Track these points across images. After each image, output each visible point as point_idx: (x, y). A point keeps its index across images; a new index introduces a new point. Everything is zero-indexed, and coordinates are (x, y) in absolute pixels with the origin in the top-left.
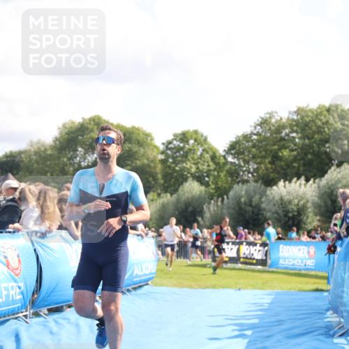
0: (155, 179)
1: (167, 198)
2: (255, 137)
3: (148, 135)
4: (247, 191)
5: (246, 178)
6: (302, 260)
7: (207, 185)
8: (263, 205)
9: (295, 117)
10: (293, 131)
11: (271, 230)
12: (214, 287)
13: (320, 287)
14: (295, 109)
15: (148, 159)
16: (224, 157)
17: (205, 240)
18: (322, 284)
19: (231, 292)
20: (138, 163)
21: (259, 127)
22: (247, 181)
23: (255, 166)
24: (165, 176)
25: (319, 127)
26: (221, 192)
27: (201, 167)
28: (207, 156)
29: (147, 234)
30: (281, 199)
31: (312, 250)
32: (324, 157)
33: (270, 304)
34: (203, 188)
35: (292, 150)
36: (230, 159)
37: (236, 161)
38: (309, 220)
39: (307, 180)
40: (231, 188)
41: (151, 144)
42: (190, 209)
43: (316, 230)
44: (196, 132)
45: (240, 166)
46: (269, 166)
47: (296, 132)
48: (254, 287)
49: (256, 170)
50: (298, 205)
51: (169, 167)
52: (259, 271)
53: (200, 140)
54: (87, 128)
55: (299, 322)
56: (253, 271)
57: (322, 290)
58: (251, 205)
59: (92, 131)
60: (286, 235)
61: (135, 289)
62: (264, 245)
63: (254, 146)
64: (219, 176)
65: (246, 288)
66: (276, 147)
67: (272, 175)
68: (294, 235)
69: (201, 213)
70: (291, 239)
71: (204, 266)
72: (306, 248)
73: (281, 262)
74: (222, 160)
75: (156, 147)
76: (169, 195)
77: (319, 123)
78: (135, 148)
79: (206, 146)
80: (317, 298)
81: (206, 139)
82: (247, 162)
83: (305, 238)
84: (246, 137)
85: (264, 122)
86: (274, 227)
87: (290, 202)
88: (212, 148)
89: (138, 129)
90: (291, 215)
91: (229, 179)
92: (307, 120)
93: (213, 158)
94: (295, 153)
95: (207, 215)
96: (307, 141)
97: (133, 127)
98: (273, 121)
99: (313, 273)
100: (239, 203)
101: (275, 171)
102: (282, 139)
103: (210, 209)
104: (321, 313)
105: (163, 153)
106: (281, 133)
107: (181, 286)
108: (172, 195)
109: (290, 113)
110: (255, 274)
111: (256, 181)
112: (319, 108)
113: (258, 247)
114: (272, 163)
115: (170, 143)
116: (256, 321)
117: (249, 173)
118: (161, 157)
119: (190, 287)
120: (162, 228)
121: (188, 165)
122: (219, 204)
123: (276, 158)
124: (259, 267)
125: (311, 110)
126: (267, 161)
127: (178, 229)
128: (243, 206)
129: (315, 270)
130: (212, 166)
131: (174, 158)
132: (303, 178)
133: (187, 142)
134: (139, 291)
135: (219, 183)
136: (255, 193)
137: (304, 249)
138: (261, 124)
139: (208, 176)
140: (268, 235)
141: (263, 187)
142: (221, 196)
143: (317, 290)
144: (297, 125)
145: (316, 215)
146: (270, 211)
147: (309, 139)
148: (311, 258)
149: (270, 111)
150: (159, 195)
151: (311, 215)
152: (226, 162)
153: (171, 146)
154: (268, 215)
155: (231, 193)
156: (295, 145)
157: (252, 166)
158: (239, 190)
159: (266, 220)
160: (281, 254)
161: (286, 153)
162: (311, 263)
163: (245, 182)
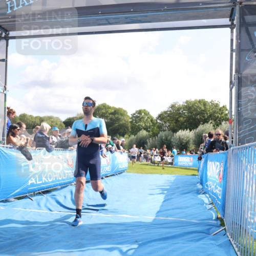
0: (128, 129)
1: (133, 137)
2: (168, 112)
3: (125, 111)
4: (165, 135)
5: (165, 129)
6: (187, 162)
7: (149, 132)
8: (172, 140)
9: (186, 105)
10: (184, 110)
11: (175, 150)
12: (151, 173)
13: (195, 174)
14: (185, 101)
15: (125, 121)
16: (156, 120)
17: (148, 154)
18: (196, 173)
19: (158, 175)
20: (121, 123)
21: (170, 109)
22: (165, 130)
23: (169, 124)
24: (132, 128)
25: (195, 109)
26: (155, 135)
27: (147, 124)
28: (149, 120)
29: (124, 152)
30: (180, 138)
31: (192, 159)
32: (197, 120)
33: (174, 180)
34: (147, 133)
35: (184, 118)
36: (159, 121)
37: (161, 122)
38: (191, 146)
39: (191, 130)
40: (159, 133)
41: (126, 115)
42: (142, 141)
43: (193, 150)
44: (145, 110)
45: (162, 124)
46: (174, 124)
47: (186, 110)
48: (168, 174)
49: (169, 126)
50: (186, 140)
51: (134, 124)
52: (170, 167)
53: (147, 113)
54: (101, 108)
55: (186, 188)
56: (168, 167)
57: (195, 175)
58: (166, 140)
59: (103, 109)
60: (181, 152)
61: (119, 174)
62: (172, 156)
63: (168, 116)
64: (154, 128)
65: (164, 174)
66: (177, 117)
67: (176, 128)
68: (184, 152)
69: (146, 143)
70: (183, 154)
71: (147, 165)
72: (189, 158)
73: (179, 163)
74: (155, 122)
75: (128, 116)
76: (133, 136)
77: (195, 107)
78: (120, 117)
79: (149, 116)
80: (193, 178)
81: (149, 113)
82: (165, 122)
83: (189, 154)
84: (165, 112)
85: (173, 106)
86: (176, 149)
87: (183, 139)
88: (151, 117)
89: (121, 109)
90: (183, 144)
91: (158, 130)
92: (190, 105)
93: (152, 121)
94: (185, 119)
95: (149, 144)
96: (190, 114)
97: (119, 108)
98: (176, 106)
99: (192, 168)
100: (162, 139)
101: (177, 126)
102: (180, 113)
103: (150, 142)
104: (195, 184)
105: (131, 118)
106: (179, 111)
107: (138, 173)
108: (135, 135)
109: (183, 103)
110: (168, 168)
111: (169, 130)
112: (195, 100)
113: (169, 157)
114: (176, 123)
115: (134, 114)
116: (168, 187)
117: (166, 127)
118: (130, 120)
119: (142, 173)
120: (130, 149)
121: (141, 123)
122: (154, 139)
123: (177, 121)
124: (170, 165)
125: (191, 102)
126: (173, 122)
127: (137, 149)
128: (164, 141)
129: (193, 167)
130: (151, 124)
131: (136, 120)
132: (188, 129)
133: (141, 114)
134: (121, 175)
135: (154, 131)
136: (169, 135)
137: (188, 158)
138: (171, 107)
139: (149, 128)
140: (174, 153)
141: (172, 133)
142: (154, 136)
143: (193, 175)
144: (186, 108)
145: (194, 144)
146: (175, 142)
147: (191, 113)
148: (191, 162)
149: (175, 102)
150: (129, 136)
151: (191, 144)
152: (157, 123)
153: (135, 116)
154: (174, 144)
155: (159, 135)
156: (185, 115)
157: (168, 124)
158: (162, 134)
159: (173, 146)
160: (179, 160)
161: (181, 119)
162: (191, 164)
163: (164, 131)
